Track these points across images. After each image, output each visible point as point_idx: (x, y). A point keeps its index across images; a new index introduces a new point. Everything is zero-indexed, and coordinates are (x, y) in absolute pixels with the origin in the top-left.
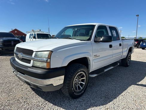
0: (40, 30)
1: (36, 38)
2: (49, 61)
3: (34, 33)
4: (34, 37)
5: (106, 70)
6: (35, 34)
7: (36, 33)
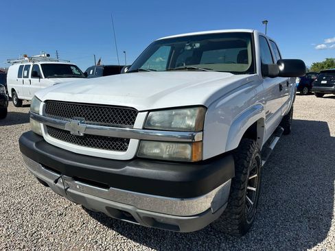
0: (48, 55)
1: (40, 77)
2: (198, 137)
3: (31, 64)
4: (36, 74)
5: (272, 147)
6: (36, 66)
7: (39, 64)
